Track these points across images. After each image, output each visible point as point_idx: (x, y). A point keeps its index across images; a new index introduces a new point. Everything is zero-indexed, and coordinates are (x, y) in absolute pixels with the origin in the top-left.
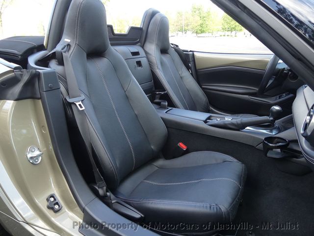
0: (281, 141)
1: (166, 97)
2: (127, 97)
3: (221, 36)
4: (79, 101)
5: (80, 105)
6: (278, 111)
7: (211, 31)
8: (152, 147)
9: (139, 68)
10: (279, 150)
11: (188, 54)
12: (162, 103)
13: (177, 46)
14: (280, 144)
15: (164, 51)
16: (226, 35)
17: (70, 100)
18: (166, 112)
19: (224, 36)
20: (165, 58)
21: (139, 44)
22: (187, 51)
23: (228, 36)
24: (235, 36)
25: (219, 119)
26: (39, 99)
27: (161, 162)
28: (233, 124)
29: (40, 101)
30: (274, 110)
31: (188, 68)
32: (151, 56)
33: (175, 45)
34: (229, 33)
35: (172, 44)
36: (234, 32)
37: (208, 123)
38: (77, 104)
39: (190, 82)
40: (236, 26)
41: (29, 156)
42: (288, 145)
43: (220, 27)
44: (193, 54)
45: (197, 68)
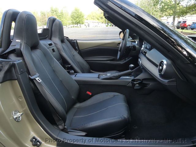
0: (139, 80)
1: (72, 68)
2: (54, 71)
3: (72, 27)
4: (37, 78)
5: (38, 79)
6: (133, 67)
7: (65, 24)
8: (73, 97)
9: (54, 53)
10: (138, 85)
11: (74, 42)
12: (70, 72)
13: (68, 38)
14: (138, 82)
15: (62, 41)
16: (75, 26)
17: (32, 78)
18: (75, 76)
19: (74, 27)
20: (64, 45)
21: (48, 38)
22: (73, 40)
23: (76, 27)
24: (80, 27)
25: (104, 76)
26: (16, 80)
27: (78, 105)
28: (114, 76)
29: (17, 81)
30: (131, 67)
31: (76, 50)
32: (57, 45)
33: (67, 37)
34: (76, 25)
35: (65, 37)
36: (79, 25)
37: (100, 78)
38: (37, 79)
39: (79, 58)
40: (80, 21)
41: (15, 117)
42: (142, 82)
43: (70, 22)
44: (77, 41)
45: (80, 49)
